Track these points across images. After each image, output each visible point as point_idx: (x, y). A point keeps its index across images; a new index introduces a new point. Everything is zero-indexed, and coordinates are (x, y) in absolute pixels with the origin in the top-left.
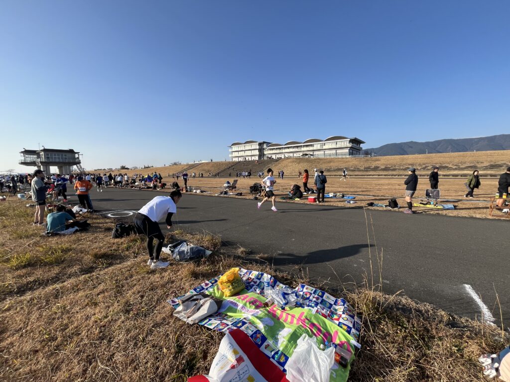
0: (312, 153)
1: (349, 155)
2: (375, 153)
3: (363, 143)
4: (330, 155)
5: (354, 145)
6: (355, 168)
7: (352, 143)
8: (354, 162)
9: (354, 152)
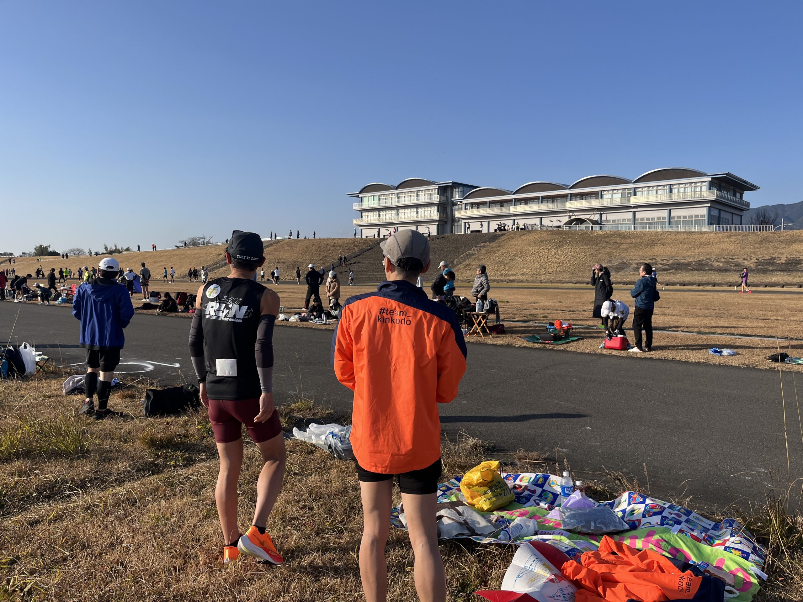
0: (596, 217)
1: (710, 223)
2: (788, 219)
3: (753, 188)
4: (651, 224)
5: (724, 193)
6: (727, 262)
7: (720, 190)
8: (723, 246)
9: (723, 215)
